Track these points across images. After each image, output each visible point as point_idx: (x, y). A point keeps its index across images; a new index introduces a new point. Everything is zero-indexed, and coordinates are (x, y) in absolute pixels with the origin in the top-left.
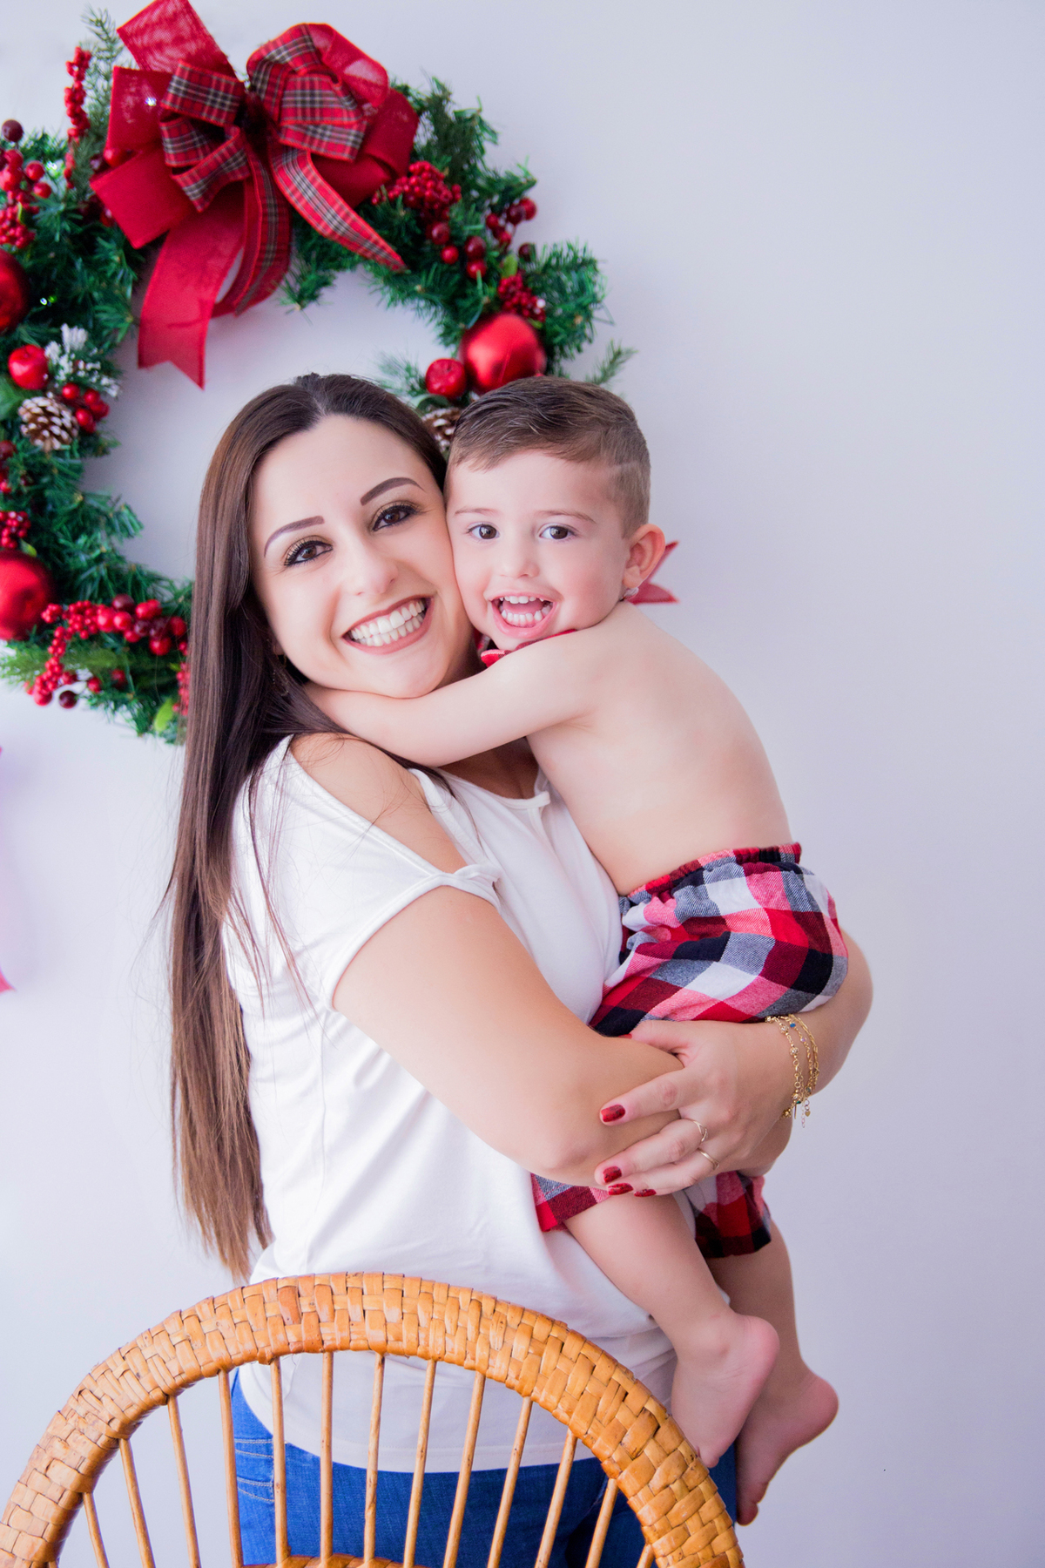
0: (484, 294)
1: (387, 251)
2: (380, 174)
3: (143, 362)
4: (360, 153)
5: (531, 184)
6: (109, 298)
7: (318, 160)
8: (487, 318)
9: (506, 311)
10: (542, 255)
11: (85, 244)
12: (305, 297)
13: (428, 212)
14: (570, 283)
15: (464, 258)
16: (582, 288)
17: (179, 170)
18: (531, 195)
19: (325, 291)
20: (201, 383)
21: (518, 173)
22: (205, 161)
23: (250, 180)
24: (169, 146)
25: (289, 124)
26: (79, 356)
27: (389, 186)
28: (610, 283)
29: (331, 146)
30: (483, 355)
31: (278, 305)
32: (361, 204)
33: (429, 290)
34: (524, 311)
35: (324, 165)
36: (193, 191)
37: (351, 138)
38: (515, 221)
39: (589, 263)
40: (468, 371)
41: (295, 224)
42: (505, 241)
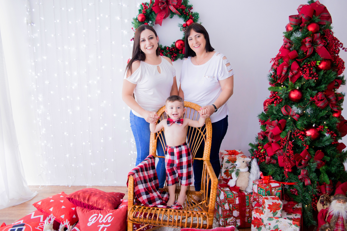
0: (188, 17)
1: (179, 13)
2: (179, 6)
3: (156, 24)
4: (177, 5)
5: (192, 6)
6: (153, 18)
7: (173, 5)
8: (189, 19)
9: (190, 19)
10: (193, 13)
11: (151, 13)
12: (171, 18)
13: (183, 10)
14: (196, 15)
15: (186, 14)
16: (197, 16)
17: (160, 7)
18: (192, 7)
19: (173, 17)
20: (161, 26)
21: (191, 5)
22: (163, 6)
23: (167, 7)
24: (160, 5)
25: (170, 2)
26: (151, 24)
27: (180, 7)
28: (200, 16)
29: (174, 4)
30: (188, 23)
31: (168, 18)
32: (177, 9)
33: (183, 17)
34: (192, 19)
35: (174, 6)
36: (161, 8)
37: (176, 3)
38: (191, 9)
39: (198, 14)
40: (187, 25)
41: (171, 11)
42: (190, 12)
